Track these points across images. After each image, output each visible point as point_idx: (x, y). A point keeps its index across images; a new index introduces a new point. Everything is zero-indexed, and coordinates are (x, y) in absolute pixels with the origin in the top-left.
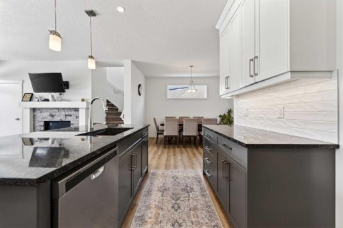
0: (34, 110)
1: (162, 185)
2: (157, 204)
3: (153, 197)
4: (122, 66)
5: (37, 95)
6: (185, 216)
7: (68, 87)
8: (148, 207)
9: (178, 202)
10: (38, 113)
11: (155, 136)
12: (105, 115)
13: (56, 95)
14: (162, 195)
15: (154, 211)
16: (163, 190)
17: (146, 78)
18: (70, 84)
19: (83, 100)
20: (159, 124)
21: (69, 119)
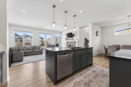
0: (67, 42)
1: (95, 70)
2: (89, 74)
3: (89, 72)
4: (88, 26)
5: (68, 38)
6: (96, 81)
7: (74, 36)
8: (85, 73)
9: (97, 77)
10: (68, 43)
11: (105, 53)
12: (84, 44)
13: (71, 38)
14: (92, 73)
15: (86, 75)
16: (94, 72)
17: (102, 28)
18: (74, 35)
19: (77, 39)
20: (106, 48)
21: (74, 45)
